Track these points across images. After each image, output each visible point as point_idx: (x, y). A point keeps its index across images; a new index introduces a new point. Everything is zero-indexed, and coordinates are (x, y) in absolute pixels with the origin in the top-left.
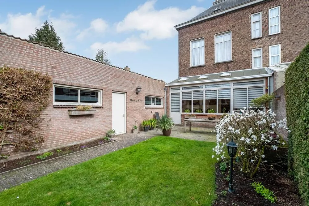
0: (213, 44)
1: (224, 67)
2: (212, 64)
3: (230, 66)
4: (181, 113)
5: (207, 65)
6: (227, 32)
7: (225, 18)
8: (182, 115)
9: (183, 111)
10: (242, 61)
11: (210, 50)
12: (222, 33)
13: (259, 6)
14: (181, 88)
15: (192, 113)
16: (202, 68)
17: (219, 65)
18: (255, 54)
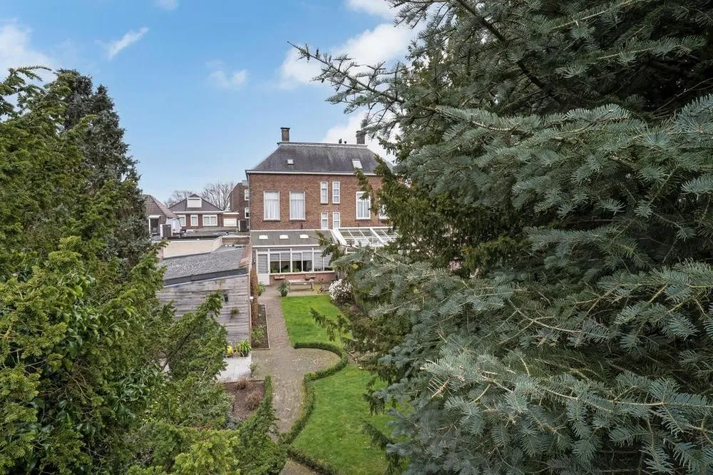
0: (288, 200)
1: (298, 224)
2: (287, 220)
3: (304, 225)
4: (269, 273)
5: (283, 221)
6: (300, 191)
7: (300, 178)
8: (270, 276)
9: (271, 272)
10: (313, 222)
11: (284, 204)
12: (296, 191)
13: (326, 178)
14: (269, 249)
15: (281, 273)
16: (277, 223)
17: (293, 222)
18: (323, 217)
